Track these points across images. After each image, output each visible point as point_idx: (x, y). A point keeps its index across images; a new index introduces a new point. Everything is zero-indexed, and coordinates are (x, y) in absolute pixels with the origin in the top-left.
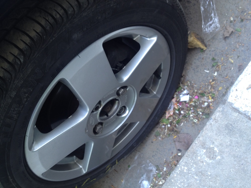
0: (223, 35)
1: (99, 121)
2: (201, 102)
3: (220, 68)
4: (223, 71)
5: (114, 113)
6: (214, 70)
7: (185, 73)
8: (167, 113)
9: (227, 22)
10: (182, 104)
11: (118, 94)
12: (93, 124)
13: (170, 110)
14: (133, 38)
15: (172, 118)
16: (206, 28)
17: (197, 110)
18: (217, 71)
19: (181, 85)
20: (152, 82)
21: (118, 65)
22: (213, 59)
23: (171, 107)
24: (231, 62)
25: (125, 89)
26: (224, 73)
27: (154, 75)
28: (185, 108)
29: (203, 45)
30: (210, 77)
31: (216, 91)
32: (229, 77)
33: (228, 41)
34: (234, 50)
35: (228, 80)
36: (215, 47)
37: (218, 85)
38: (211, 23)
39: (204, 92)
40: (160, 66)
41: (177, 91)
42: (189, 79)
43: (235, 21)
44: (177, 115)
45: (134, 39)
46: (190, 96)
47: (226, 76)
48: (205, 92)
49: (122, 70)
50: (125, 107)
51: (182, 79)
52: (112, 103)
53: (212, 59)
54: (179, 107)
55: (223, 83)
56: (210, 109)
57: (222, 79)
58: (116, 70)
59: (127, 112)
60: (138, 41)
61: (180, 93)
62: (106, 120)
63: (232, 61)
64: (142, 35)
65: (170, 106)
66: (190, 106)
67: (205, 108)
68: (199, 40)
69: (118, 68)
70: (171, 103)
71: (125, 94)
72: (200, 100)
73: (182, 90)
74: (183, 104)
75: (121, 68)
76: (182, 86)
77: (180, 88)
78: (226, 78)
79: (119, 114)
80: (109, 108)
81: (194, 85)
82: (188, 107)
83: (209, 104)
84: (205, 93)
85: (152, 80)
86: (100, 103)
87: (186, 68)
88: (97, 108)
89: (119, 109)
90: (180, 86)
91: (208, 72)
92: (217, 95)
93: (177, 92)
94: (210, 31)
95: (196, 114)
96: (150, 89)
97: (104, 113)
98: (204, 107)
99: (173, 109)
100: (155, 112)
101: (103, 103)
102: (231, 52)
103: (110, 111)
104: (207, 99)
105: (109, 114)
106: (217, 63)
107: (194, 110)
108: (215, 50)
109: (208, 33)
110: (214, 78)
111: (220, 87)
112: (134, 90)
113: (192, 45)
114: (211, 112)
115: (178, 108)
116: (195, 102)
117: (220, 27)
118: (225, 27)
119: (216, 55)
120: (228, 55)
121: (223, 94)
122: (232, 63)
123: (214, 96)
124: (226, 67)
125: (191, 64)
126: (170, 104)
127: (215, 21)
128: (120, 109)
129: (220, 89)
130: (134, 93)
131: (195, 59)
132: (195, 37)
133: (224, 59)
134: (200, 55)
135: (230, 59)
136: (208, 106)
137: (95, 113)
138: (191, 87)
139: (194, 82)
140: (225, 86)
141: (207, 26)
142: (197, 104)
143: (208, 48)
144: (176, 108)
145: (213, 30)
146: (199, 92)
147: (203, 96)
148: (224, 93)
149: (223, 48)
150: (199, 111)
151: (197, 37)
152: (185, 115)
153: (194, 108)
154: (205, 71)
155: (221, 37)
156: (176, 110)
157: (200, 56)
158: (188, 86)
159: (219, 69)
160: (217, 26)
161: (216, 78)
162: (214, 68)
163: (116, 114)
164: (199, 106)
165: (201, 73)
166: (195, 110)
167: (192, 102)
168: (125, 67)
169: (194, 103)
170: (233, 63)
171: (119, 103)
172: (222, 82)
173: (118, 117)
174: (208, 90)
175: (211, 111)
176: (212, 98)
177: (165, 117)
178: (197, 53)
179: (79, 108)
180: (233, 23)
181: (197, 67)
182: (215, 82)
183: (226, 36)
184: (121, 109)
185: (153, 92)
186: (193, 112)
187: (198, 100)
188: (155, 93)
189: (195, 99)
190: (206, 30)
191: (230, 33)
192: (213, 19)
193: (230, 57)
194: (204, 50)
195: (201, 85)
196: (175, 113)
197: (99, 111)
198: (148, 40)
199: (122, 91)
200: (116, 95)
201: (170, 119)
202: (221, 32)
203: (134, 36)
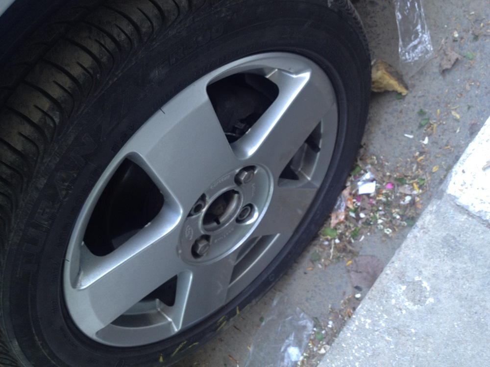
0: (440, 66)
1: (203, 232)
2: (398, 194)
3: (434, 129)
4: (440, 136)
5: (231, 217)
6: (423, 134)
7: (368, 140)
8: (333, 216)
9: (447, 41)
10: (361, 200)
11: (237, 181)
12: (191, 239)
13: (339, 211)
14: (266, 75)
15: (342, 226)
16: (407, 54)
17: (391, 210)
18: (429, 135)
19: (359, 163)
20: (303, 158)
21: (236, 126)
22: (422, 113)
23: (340, 205)
24: (455, 118)
25: (252, 171)
26: (442, 139)
27: (306, 145)
28: (367, 208)
29: (401, 85)
30: (416, 147)
31: (427, 174)
32: (452, 147)
33: (449, 77)
34: (461, 95)
35: (450, 153)
36: (425, 90)
37: (431, 161)
38: (415, 42)
39: (403, 176)
40: (318, 127)
41: (353, 174)
42: (375, 150)
43: (462, 38)
44: (352, 220)
45: (267, 77)
46: (377, 185)
47: (447, 145)
48: (406, 176)
49: (245, 135)
50: (251, 206)
51: (362, 151)
52: (227, 198)
53: (418, 113)
54: (356, 205)
55: (439, 157)
56: (416, 209)
57: (438, 151)
58: (234, 136)
59: (256, 215)
60: (274, 80)
61: (359, 177)
62: (215, 232)
63: (458, 116)
64: (282, 68)
65: (338, 203)
66: (377, 203)
67: (406, 207)
68: (394, 76)
69: (237, 132)
70: (341, 197)
71: (250, 181)
72: (396, 192)
73: (362, 172)
74: (363, 200)
75: (243, 133)
76: (361, 166)
77: (358, 169)
78: (446, 149)
79: (239, 219)
80: (222, 208)
81: (384, 162)
82: (373, 205)
83: (414, 198)
84: (405, 178)
85: (304, 155)
86: (203, 198)
87: (368, 129)
88: (197, 209)
89: (240, 210)
90: (357, 165)
91: (411, 137)
92: (429, 182)
93: (352, 176)
94: (413, 58)
95: (390, 219)
96: (300, 172)
97: (212, 217)
98: (404, 205)
99: (345, 210)
100: (311, 216)
101: (210, 197)
102: (456, 99)
103: (223, 213)
104: (409, 188)
105: (222, 220)
106: (428, 119)
107: (384, 211)
108: (423, 96)
109: (411, 62)
110: (423, 148)
111: (435, 165)
112: (267, 173)
113: (381, 86)
114: (417, 214)
115: (354, 207)
116: (387, 196)
117: (434, 50)
118: (444, 50)
119: (425, 104)
120: (449, 104)
121: (441, 179)
122: (457, 120)
123: (424, 184)
124: (445, 127)
125: (379, 123)
126: (340, 199)
127: (423, 39)
128: (242, 210)
129: (435, 169)
130: (268, 180)
131: (386, 113)
132: (386, 69)
133: (441, 113)
134: (396, 104)
135: (453, 113)
136: (412, 202)
137: (194, 217)
138: (379, 167)
139: (384, 156)
140: (445, 164)
141: (409, 49)
142: (391, 200)
143: (411, 92)
144: (351, 207)
145: (420, 57)
146: (395, 176)
147: (403, 184)
148: (442, 177)
149: (440, 92)
150: (395, 212)
151: (389, 70)
152: (368, 221)
153: (384, 208)
154: (406, 135)
155: (436, 70)
156: (351, 210)
157: (395, 107)
158: (372, 164)
159: (433, 132)
160: (427, 50)
161: (426, 149)
162: (423, 130)
163: (234, 220)
164: (394, 204)
165: (397, 139)
166: (387, 210)
167: (380, 195)
168: (249, 130)
169: (384, 197)
170: (458, 119)
171: (239, 198)
173: (237, 224)
174: (412, 173)
175: (418, 212)
176: (420, 187)
177: (330, 224)
178: (389, 102)
179: (164, 209)
180: (457, 43)
181: (391, 128)
182: (424, 156)
183: (444, 68)
184: (244, 210)
185: (305, 178)
186: (384, 215)
187: (393, 191)
188: (309, 179)
189: (387, 189)
190: (406, 57)
191: (453, 62)
192: (420, 36)
193: (453, 108)
194: (403, 94)
195: (397, 163)
196: (348, 217)
197: (202, 213)
198: (293, 78)
199: (245, 177)
200: (234, 183)
201: (339, 228)
202: (436, 61)
203: (266, 71)
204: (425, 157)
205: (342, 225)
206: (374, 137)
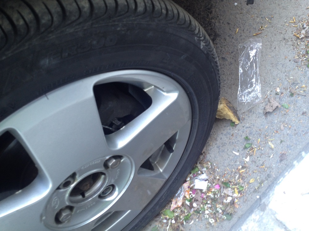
0: (264, 109)
1: (67, 204)
2: (223, 194)
3: (255, 152)
4: (258, 158)
5: (95, 193)
6: (246, 154)
7: (207, 150)
8: (174, 202)
9: (271, 93)
10: (196, 193)
11: (106, 165)
12: (56, 208)
13: (179, 198)
14: (144, 89)
15: (179, 211)
16: (243, 96)
17: (216, 205)
18: (251, 156)
19: (199, 165)
20: (159, 155)
21: (114, 122)
22: (247, 139)
23: (180, 193)
24: (270, 147)
25: (119, 160)
26: (260, 160)
27: (164, 146)
28: (199, 200)
29: (235, 117)
30: (240, 162)
31: (246, 183)
32: (266, 167)
33: (269, 118)
34: (277, 132)
35: (263, 171)
36: (251, 123)
37: (249, 175)
38: (250, 90)
39: (228, 181)
40: (175, 135)
41: (192, 172)
42: (211, 158)
43: (282, 93)
44: (187, 207)
45: (145, 90)
46: (209, 184)
47: (262, 165)
48: (230, 182)
49: (119, 130)
50: (113, 186)
51: (201, 157)
52: (95, 177)
53: (245, 138)
54: (192, 196)
55: (256, 173)
56: (234, 208)
57: (256, 168)
58: (110, 130)
59: (116, 193)
60: (150, 94)
61: (196, 176)
62: (79, 204)
63: (273, 146)
64: (158, 86)
65: (179, 192)
66: (207, 198)
67: (227, 205)
68: (231, 110)
69: (114, 126)
70: (181, 188)
71: (116, 167)
72: (221, 192)
73: (199, 172)
74: (197, 193)
75: (118, 128)
76: (199, 168)
77: (197, 169)
78: (261, 168)
79: (102, 195)
80: (89, 185)
81: (216, 168)
82: (203, 199)
83: (234, 199)
84: (229, 183)
85: (161, 152)
86: (73, 176)
87: (208, 143)
88: (66, 184)
89: (104, 188)
90: (197, 167)
91: (237, 154)
92: (247, 189)
93: (192, 174)
94: (247, 100)
95: (214, 212)
96: (155, 164)
97: (79, 191)
98: (226, 203)
99: (183, 198)
100: (157, 199)
101: (80, 176)
102: (273, 133)
103: (89, 189)
104: (232, 192)
105: (87, 195)
106: (251, 144)
107: (211, 205)
108: (250, 127)
109: (245, 103)
110: (245, 164)
111: (252, 178)
112: (131, 162)
113: (221, 115)
114: (234, 212)
115: (190, 197)
116: (215, 194)
117: (262, 97)
118: (268, 99)
119: (250, 133)
120: (268, 136)
121: (255, 189)
122: (271, 149)
123: (242, 190)
124: (263, 152)
125: (216, 140)
126: (180, 189)
127: (256, 89)
128: (105, 189)
129: (252, 181)
130: (130, 168)
131: (222, 134)
133: (261, 141)
134: (230, 129)
135: (270, 143)
136: (232, 202)
137: (62, 190)
138: (212, 171)
139: (216, 164)
140: (259, 179)
141: (245, 94)
142: (217, 197)
143: (241, 123)
144: (188, 197)
145: (251, 100)
146: (222, 180)
147: (227, 187)
148: (257, 188)
149: (262, 127)
150: (219, 207)
151: (228, 105)
152: (198, 210)
153: (212, 202)
154: (234, 152)
155: (261, 111)
156: (187, 199)
157: (229, 131)
158: (207, 168)
159: (254, 154)
160: (257, 96)
161: (247, 165)
162: (246, 151)
163: (97, 196)
164: (219, 201)
165: (227, 154)
166: (213, 205)
167: (210, 192)
168: (124, 127)
169: (213, 194)
170: (273, 149)
171: (105, 179)
172: (255, 171)
173: (99, 199)
174: (235, 180)
175: (235, 210)
176: (239, 192)
177: (170, 207)
178: (225, 126)
179: (36, 180)
180: (279, 96)
181: (224, 145)
182: (245, 169)
183: (267, 111)
184: (107, 189)
185: (158, 169)
186: (210, 208)
187: (220, 191)
188: (161, 171)
189: (215, 188)
190: (242, 98)
191: (274, 108)
192: (254, 86)
193: (270, 140)
194: (236, 123)
195: (225, 171)
196: (184, 204)
197: (70, 188)
198: (164, 95)
199: (113, 163)
200: (103, 167)
201: (176, 212)
202: (261, 105)
203: (145, 86)
204: (245, 171)
205: (179, 209)
206: (211, 149)
